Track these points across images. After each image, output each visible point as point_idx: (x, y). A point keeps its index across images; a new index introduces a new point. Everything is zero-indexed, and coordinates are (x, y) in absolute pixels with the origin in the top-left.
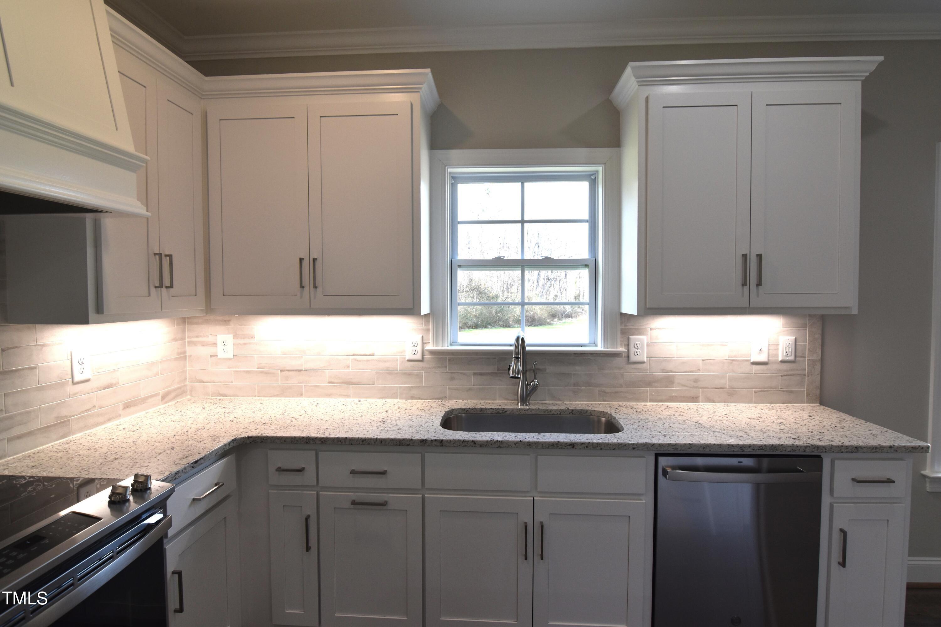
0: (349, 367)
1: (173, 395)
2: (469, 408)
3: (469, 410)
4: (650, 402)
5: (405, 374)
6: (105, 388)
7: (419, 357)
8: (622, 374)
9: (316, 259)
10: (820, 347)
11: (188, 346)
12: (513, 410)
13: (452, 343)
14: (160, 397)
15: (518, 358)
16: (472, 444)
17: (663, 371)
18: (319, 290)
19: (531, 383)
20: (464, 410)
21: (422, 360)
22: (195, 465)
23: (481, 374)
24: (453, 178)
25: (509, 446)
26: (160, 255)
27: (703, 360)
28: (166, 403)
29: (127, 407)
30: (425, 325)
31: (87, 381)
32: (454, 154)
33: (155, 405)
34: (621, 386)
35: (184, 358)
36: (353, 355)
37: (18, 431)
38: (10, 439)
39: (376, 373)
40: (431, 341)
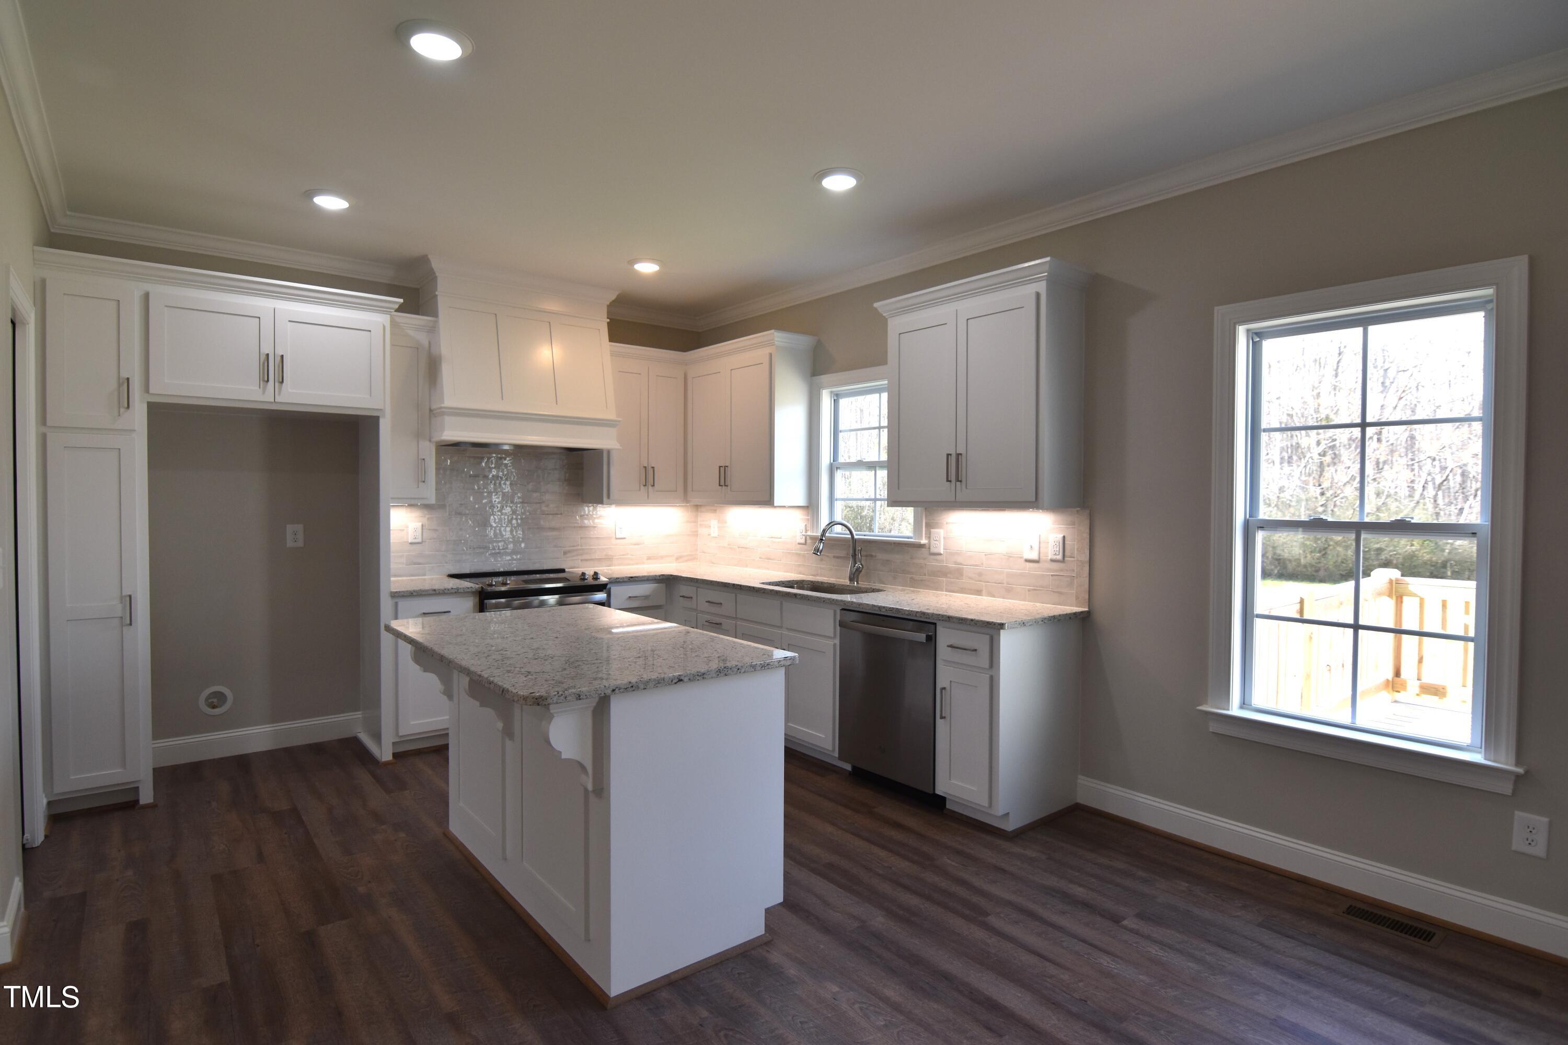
1: (685, 559)
4: (946, 591)
5: (797, 554)
7: (803, 541)
8: (926, 564)
9: (727, 466)
10: (1088, 547)
11: (697, 527)
14: (674, 558)
15: (822, 540)
17: (956, 563)
18: (729, 487)
21: (805, 544)
22: (631, 579)
23: (838, 557)
24: (836, 395)
26: (646, 467)
27: (985, 555)
28: (679, 563)
30: (807, 516)
31: (624, 538)
32: (824, 378)
34: (925, 575)
35: (697, 535)
36: (772, 538)
37: (585, 557)
38: (582, 560)
39: (783, 552)
40: (810, 529)
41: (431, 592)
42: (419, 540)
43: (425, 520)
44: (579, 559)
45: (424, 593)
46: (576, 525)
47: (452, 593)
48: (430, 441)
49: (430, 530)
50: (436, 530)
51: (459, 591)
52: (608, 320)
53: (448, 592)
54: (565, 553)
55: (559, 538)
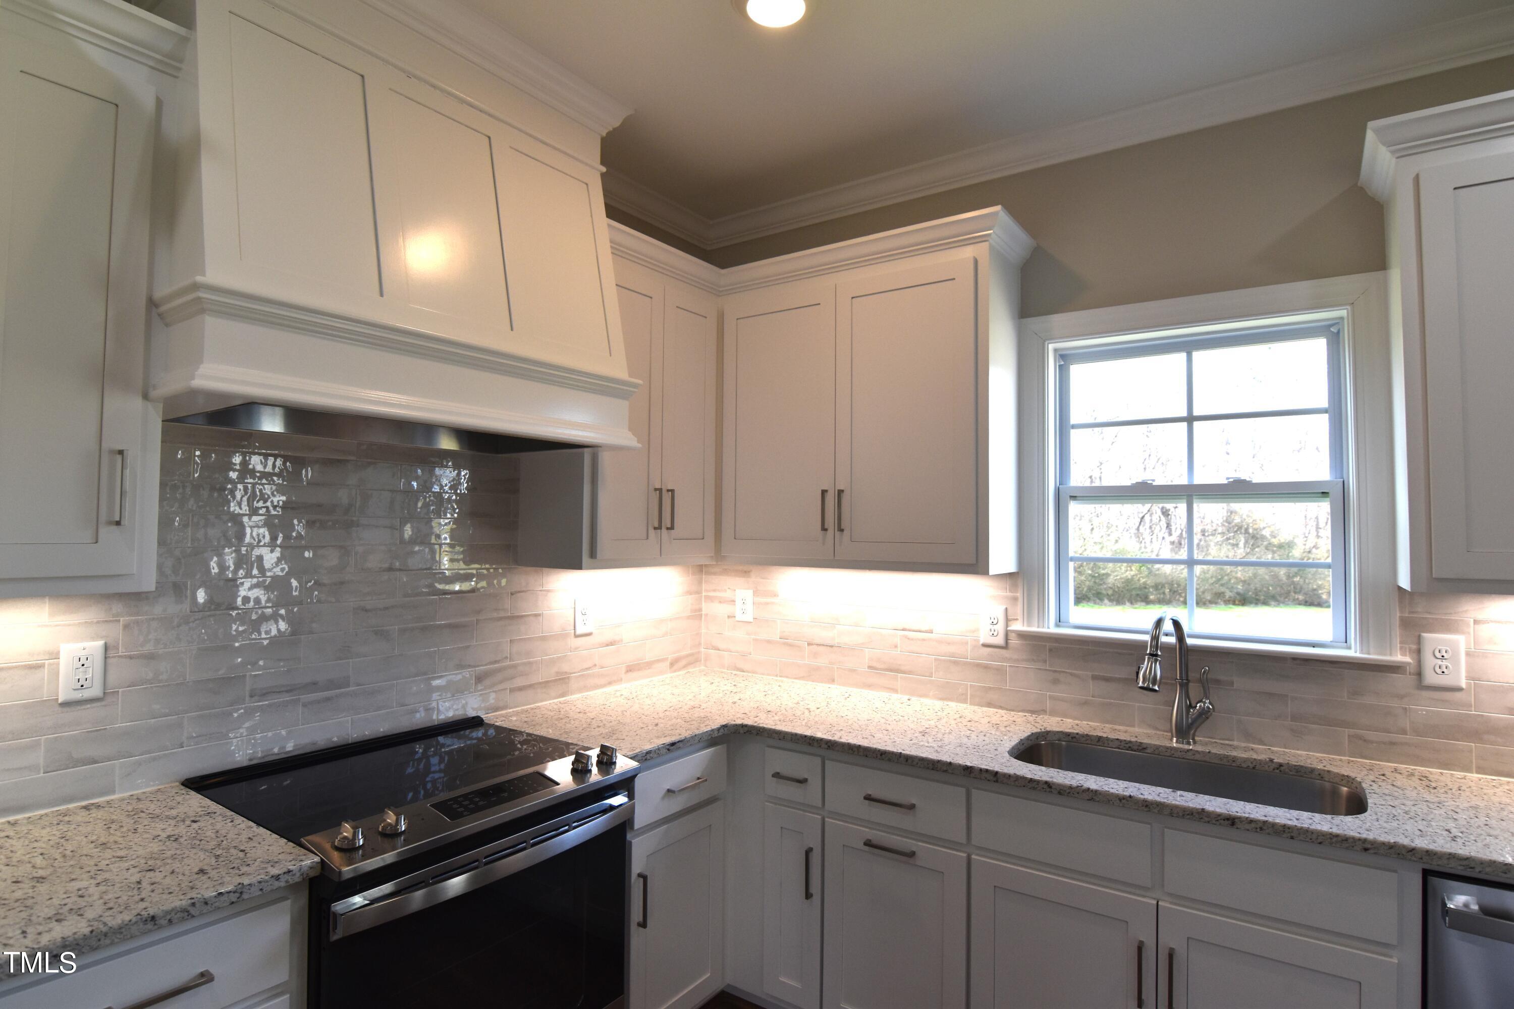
0: (896, 647)
1: (683, 662)
2: (1077, 734)
3: (1077, 736)
5: (978, 665)
6: (607, 645)
7: (1000, 640)
8: (1405, 709)
9: (843, 491)
11: (705, 602)
12: (1158, 747)
13: (1059, 622)
14: (668, 663)
16: (1045, 786)
18: (847, 533)
19: (1197, 704)
20: (1069, 735)
21: (1006, 647)
22: (672, 748)
23: (1107, 679)
24: (1063, 357)
25: (1109, 801)
26: (660, 490)
28: (675, 671)
29: (630, 671)
30: (1010, 591)
31: (590, 634)
32: (1058, 320)
33: (661, 673)
34: (1404, 732)
35: (700, 617)
36: (903, 630)
37: (519, 682)
38: (512, 690)
39: (936, 659)
40: (1020, 617)
42: (95, 691)
43: (116, 632)
44: (507, 689)
46: (502, 614)
48: (146, 396)
49: (131, 657)
50: (150, 656)
52: (604, 169)
55: (468, 647)
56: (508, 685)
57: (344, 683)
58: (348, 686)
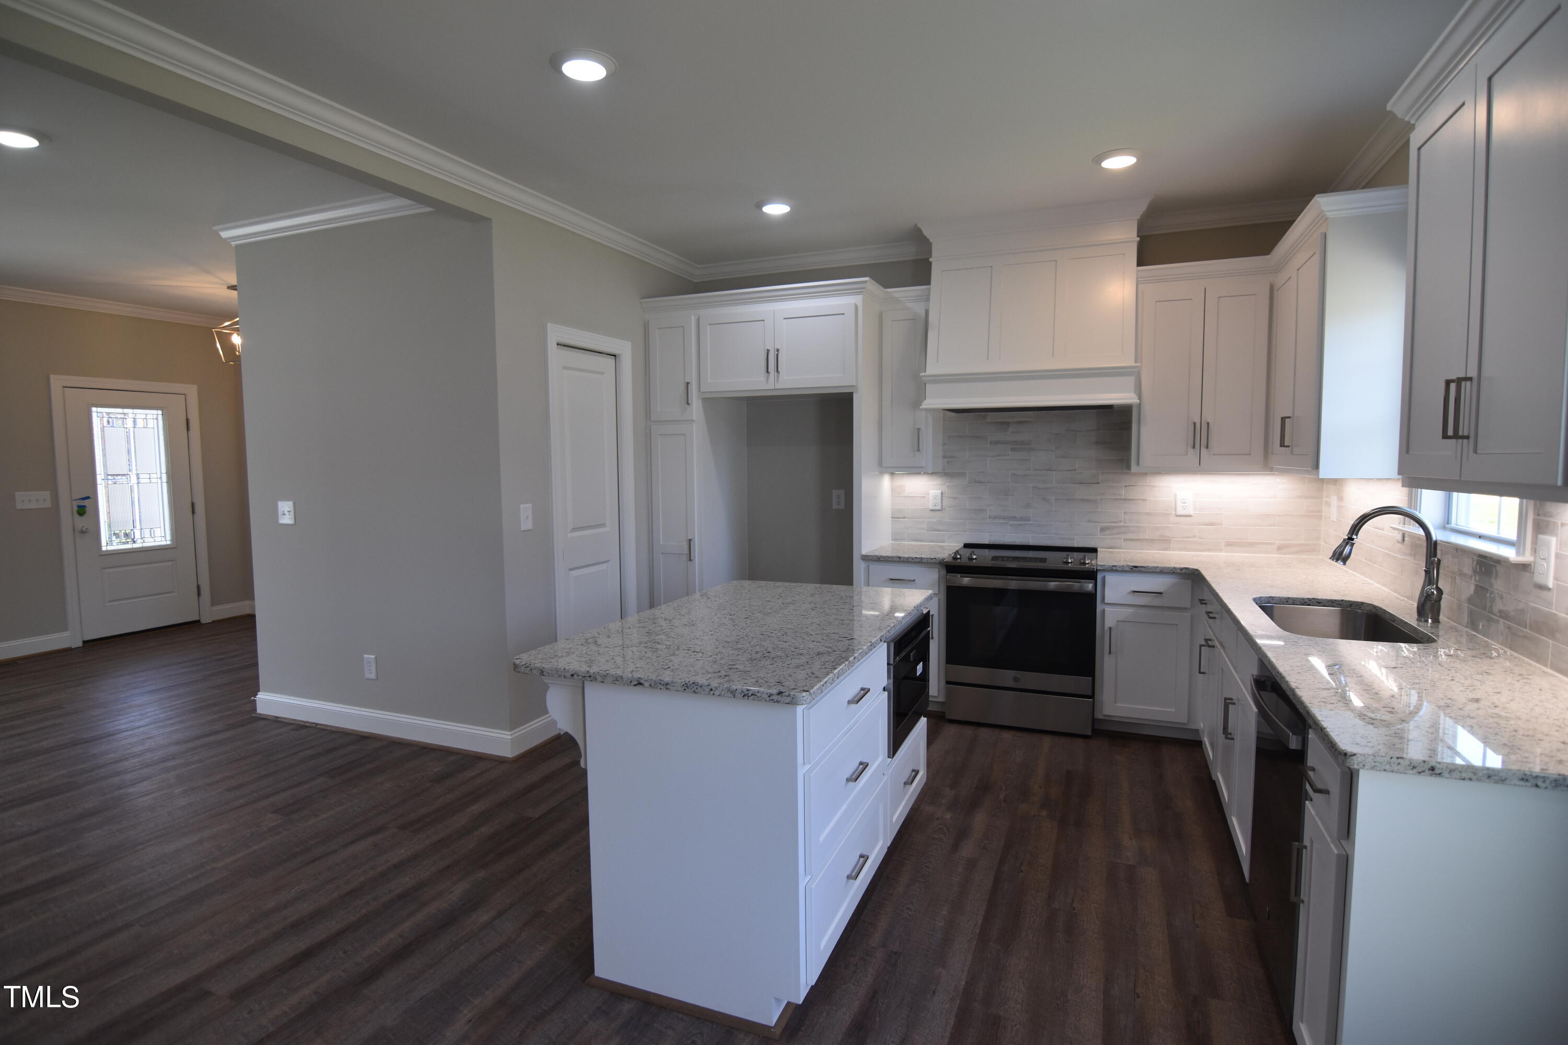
5: (1394, 558)
6: (1207, 525)
8: (1527, 605)
9: (1289, 418)
11: (1324, 505)
14: (1274, 547)
18: (1290, 448)
22: (1134, 568)
26: (1197, 423)
29: (1231, 545)
31: (1190, 516)
33: (1266, 552)
39: (1383, 552)
41: (897, 559)
42: (939, 507)
43: (944, 488)
44: (1121, 538)
45: (889, 559)
46: (1118, 496)
47: (915, 563)
49: (949, 497)
50: (955, 498)
51: (923, 561)
53: (913, 561)
54: (1103, 530)
55: (1095, 512)
56: (1123, 536)
57: (1028, 519)
58: (1029, 521)
